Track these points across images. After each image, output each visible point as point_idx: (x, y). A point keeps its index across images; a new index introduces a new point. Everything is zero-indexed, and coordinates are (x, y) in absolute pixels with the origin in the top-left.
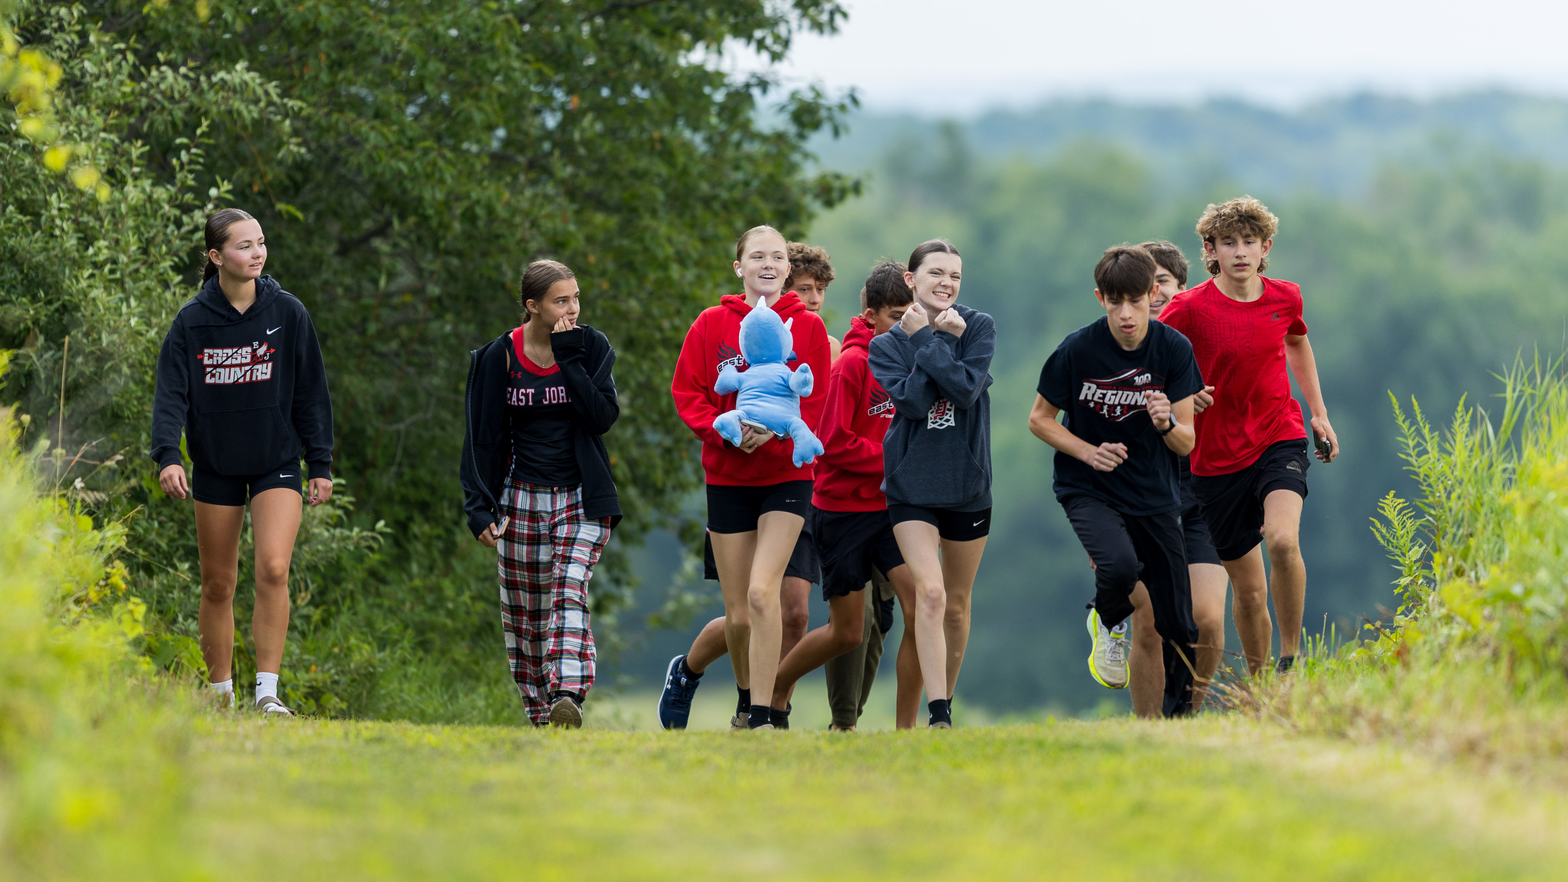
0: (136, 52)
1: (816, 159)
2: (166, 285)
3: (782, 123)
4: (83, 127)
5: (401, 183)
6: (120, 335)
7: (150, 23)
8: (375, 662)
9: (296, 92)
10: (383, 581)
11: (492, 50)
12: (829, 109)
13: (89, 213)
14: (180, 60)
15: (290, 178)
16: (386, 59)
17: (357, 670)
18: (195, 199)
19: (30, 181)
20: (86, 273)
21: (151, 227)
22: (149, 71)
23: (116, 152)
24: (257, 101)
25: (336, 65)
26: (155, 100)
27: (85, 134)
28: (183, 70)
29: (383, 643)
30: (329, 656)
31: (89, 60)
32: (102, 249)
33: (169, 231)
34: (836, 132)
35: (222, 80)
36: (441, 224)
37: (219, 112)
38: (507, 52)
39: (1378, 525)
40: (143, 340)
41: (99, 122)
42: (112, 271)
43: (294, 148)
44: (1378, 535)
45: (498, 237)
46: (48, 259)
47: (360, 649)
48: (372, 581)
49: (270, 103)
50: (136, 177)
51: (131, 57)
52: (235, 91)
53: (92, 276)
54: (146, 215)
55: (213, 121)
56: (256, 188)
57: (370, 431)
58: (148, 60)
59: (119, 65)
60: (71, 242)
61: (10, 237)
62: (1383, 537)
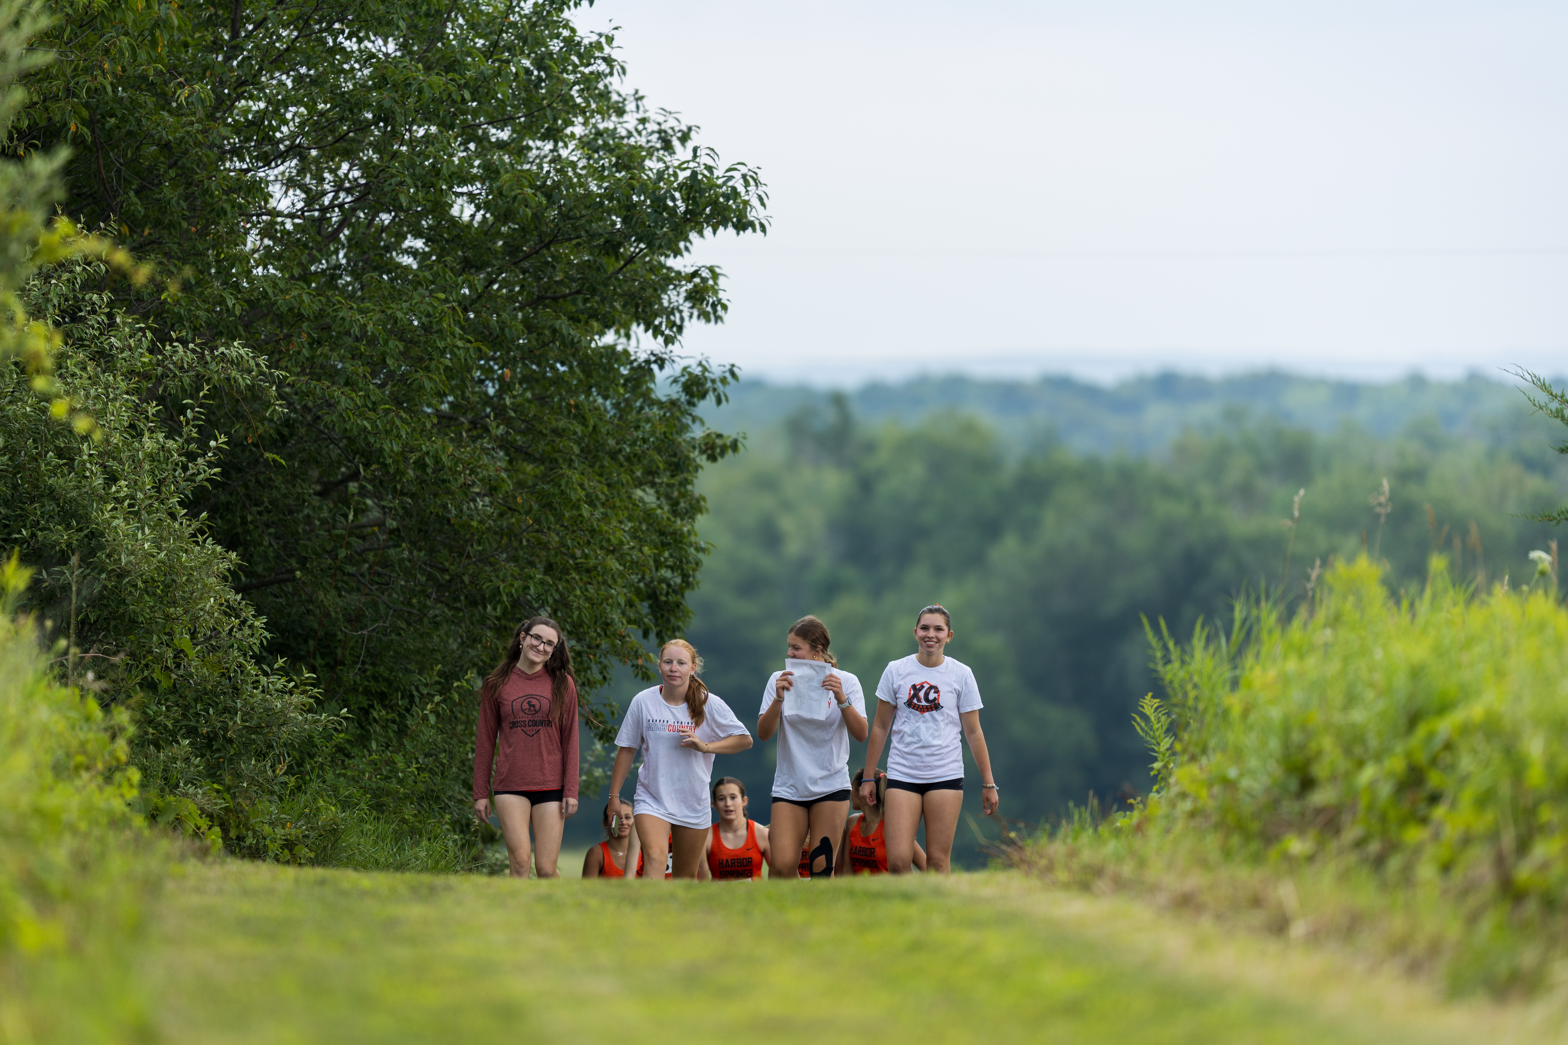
0: (154, 331)
1: (702, 422)
2: (173, 516)
3: (675, 392)
4: (110, 390)
5: (366, 438)
6: (136, 556)
7: (167, 306)
8: (339, 821)
9: (283, 364)
10: (348, 756)
11: (440, 331)
12: (713, 381)
13: (114, 459)
14: (190, 336)
15: (279, 433)
16: (357, 339)
17: (323, 827)
18: (198, 448)
19: (66, 433)
20: (109, 507)
21: (163, 470)
22: (164, 347)
23: (137, 411)
24: (250, 372)
25: (315, 343)
26: (170, 369)
27: (111, 396)
28: (191, 346)
29: (346, 804)
30: (301, 815)
31: (115, 336)
32: (122, 487)
33: (177, 474)
34: (719, 401)
35: (222, 353)
36: (398, 470)
37: (219, 379)
38: (453, 334)
39: (1138, 719)
40: (155, 560)
41: (123, 385)
42: (131, 506)
43: (280, 409)
44: (1138, 728)
45: (444, 481)
46: (80, 495)
47: (327, 809)
48: (340, 756)
49: (262, 373)
50: (152, 432)
51: (149, 335)
52: (232, 362)
53: (115, 509)
54: (159, 461)
55: (215, 387)
56: (250, 441)
57: (340, 636)
58: (162, 337)
59: (140, 340)
60: (99, 482)
61: (50, 478)
62: (1142, 729)
